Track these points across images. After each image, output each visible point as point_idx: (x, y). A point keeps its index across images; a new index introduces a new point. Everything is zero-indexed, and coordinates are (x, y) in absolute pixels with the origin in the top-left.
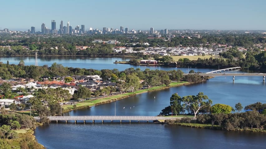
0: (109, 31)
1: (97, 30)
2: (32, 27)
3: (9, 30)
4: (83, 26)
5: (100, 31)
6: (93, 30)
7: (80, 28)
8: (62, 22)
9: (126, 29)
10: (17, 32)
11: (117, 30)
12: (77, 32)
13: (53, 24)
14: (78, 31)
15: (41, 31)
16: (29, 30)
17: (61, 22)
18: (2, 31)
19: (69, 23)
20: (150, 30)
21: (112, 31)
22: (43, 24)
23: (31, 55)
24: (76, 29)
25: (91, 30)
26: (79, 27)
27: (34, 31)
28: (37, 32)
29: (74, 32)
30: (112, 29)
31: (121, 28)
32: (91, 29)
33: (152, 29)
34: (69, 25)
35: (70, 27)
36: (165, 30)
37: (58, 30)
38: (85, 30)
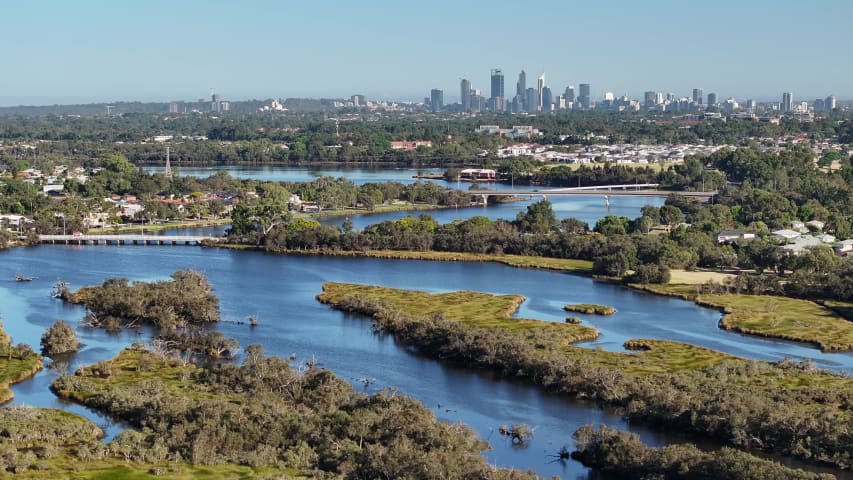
0: (662, 101)
1: (626, 99)
2: (433, 91)
3: (366, 99)
4: (584, 88)
5: (632, 103)
6: (616, 99)
7: (577, 94)
8: (523, 76)
9: (711, 97)
10: (390, 104)
11: (684, 100)
12: (567, 105)
13: (497, 81)
14: (571, 104)
15: (460, 103)
16: (427, 100)
17: (520, 75)
18: (343, 102)
19: (542, 78)
20: (781, 100)
21: (668, 102)
22: (464, 81)
24: (565, 97)
25: (608, 101)
26: (572, 90)
27: (441, 103)
28: (449, 106)
29: (557, 105)
30: (668, 96)
31: (695, 91)
32: (610, 96)
33: (789, 96)
34: (544, 85)
35: (545, 88)
36: (829, 100)
37: (511, 101)
38: (591, 100)
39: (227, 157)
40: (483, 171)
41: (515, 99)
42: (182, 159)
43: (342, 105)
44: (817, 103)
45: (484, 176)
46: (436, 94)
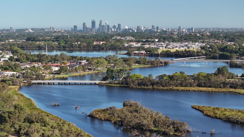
0: (143, 29)
1: (132, 28)
2: (74, 26)
3: (54, 29)
4: (119, 25)
5: (134, 29)
6: (128, 28)
7: (117, 27)
8: (101, 21)
9: (157, 28)
11: (149, 28)
12: (114, 30)
13: (93, 23)
14: (115, 30)
15: (82, 30)
16: (72, 29)
18: (48, 29)
19: (107, 22)
20: (178, 28)
21: (144, 29)
22: (84, 23)
23: (57, 49)
24: (113, 27)
25: (126, 29)
26: (116, 26)
27: (77, 29)
28: (79, 30)
29: (111, 30)
30: (144, 27)
31: (153, 26)
32: (127, 27)
33: (180, 27)
34: (107, 24)
35: (108, 25)
36: (192, 29)
37: (98, 29)
38: (121, 29)
39: (42, 47)
40: (141, 52)
41: (99, 28)
42: (27, 48)
43: (47, 30)
44: (189, 29)
45: (142, 54)
46: (75, 27)
